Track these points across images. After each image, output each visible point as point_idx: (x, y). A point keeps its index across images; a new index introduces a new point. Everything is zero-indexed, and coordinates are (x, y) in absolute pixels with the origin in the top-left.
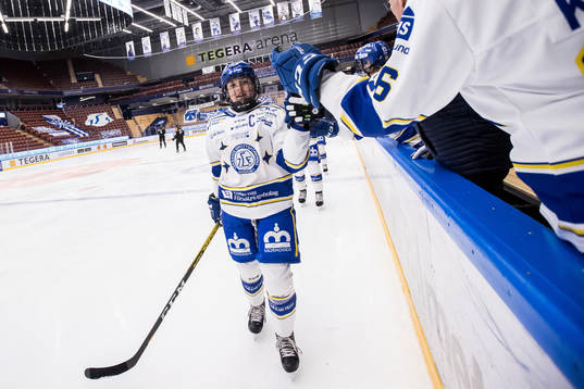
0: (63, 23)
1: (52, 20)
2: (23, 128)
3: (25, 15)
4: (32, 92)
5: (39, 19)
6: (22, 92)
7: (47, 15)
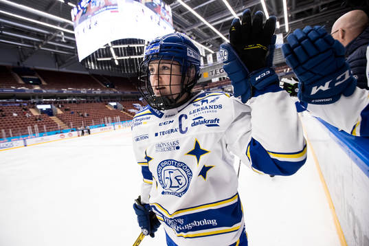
0: (142, 58)
1: (137, 57)
2: (124, 110)
3: (125, 55)
4: (128, 93)
5: (132, 57)
6: (123, 93)
7: (135, 55)
